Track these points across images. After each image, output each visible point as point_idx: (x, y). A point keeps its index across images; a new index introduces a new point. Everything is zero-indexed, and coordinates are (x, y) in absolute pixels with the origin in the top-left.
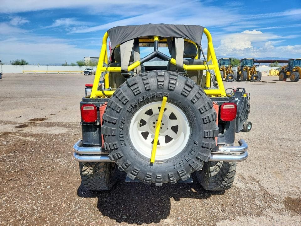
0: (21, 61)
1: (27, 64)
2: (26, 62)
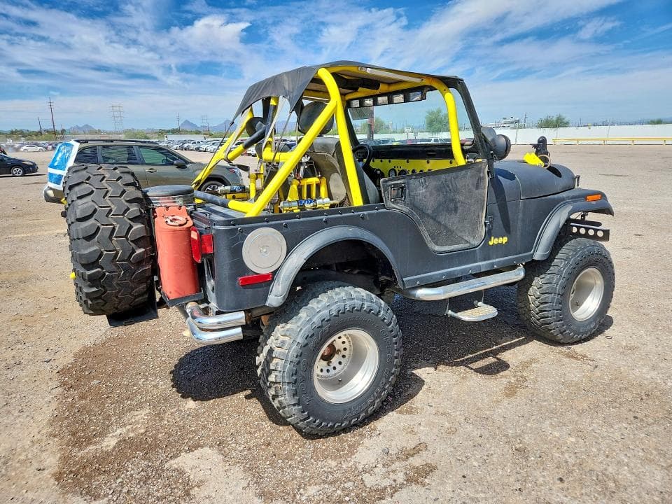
0: (555, 119)
1: (565, 125)
2: (565, 121)
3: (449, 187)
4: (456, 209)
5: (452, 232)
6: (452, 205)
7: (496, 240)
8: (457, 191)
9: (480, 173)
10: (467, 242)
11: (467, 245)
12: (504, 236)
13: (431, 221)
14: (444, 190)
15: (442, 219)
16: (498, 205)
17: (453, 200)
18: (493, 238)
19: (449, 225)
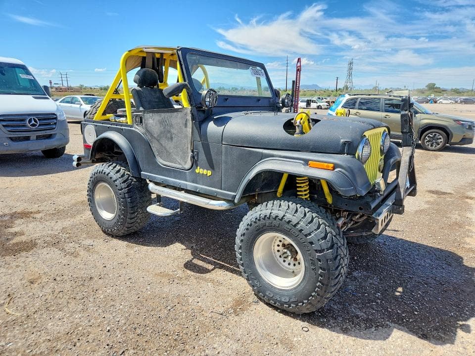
3: (166, 122)
4: (172, 138)
5: (170, 153)
6: (169, 135)
7: (201, 170)
8: (171, 125)
9: (187, 116)
10: (180, 164)
11: (180, 166)
12: (209, 170)
13: (157, 142)
14: (163, 124)
15: (163, 142)
16: (202, 143)
17: (169, 132)
18: (198, 167)
19: (167, 147)
